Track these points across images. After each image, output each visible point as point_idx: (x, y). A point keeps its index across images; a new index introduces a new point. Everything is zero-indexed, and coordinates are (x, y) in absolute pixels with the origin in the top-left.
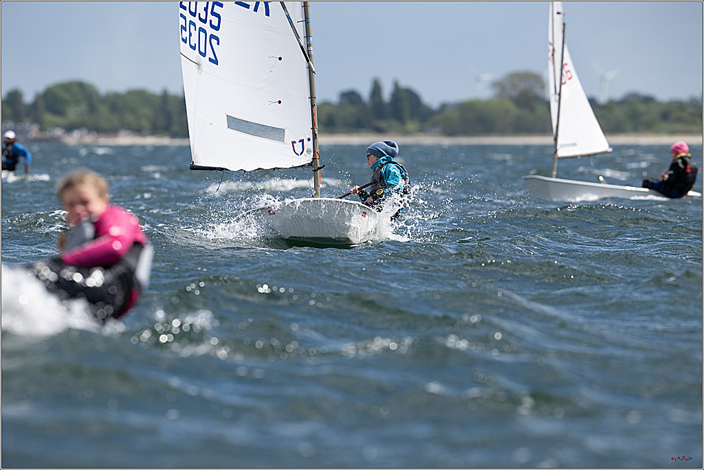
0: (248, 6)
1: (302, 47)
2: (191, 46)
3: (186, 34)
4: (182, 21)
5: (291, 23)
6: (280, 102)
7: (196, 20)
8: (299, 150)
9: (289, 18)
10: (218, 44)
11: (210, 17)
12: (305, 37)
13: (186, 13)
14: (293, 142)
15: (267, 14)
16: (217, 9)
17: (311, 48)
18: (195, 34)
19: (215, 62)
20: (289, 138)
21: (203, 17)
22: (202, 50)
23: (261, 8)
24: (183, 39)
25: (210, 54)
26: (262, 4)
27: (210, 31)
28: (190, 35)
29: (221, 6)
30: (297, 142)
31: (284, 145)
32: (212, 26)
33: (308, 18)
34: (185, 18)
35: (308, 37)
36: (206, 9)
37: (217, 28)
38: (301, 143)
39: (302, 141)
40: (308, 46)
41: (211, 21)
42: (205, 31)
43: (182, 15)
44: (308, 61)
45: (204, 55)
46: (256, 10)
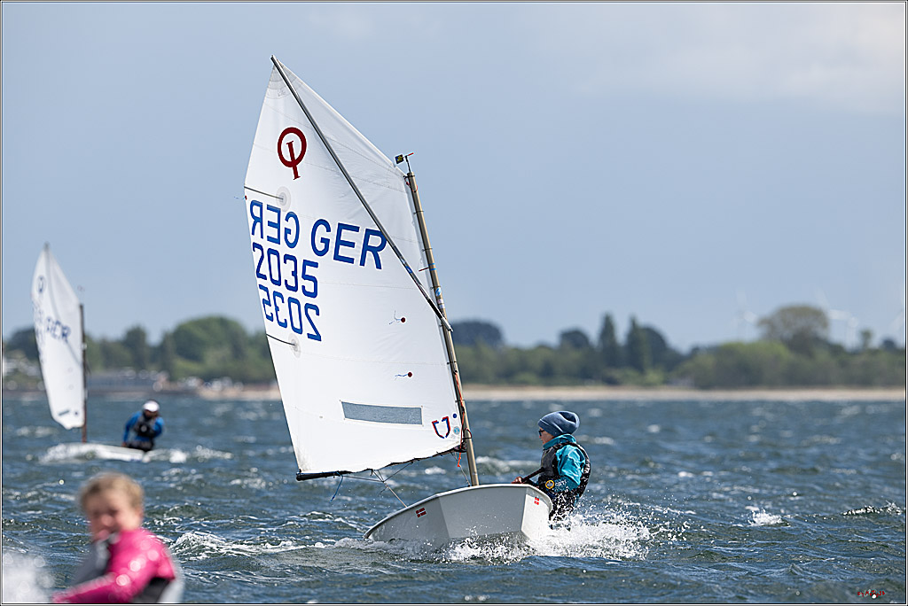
0: (351, 261)
1: (429, 301)
2: (280, 324)
3: (270, 310)
4: (263, 295)
5: (411, 273)
6: (410, 375)
7: (282, 289)
8: (443, 431)
9: (407, 267)
10: (318, 314)
11: (301, 282)
12: (431, 288)
13: (267, 283)
14: (434, 423)
15: (379, 266)
16: (310, 271)
17: (442, 301)
18: (284, 307)
19: (317, 337)
20: (427, 419)
21: (292, 283)
22: (297, 326)
23: (370, 260)
24: (267, 317)
25: (308, 329)
26: (369, 255)
27: (304, 300)
28: (277, 309)
29: (316, 265)
30: (440, 422)
31: (423, 429)
32: (306, 293)
33: (432, 264)
34: (266, 289)
35: (435, 287)
36: (294, 274)
37: (314, 295)
38: (445, 422)
39: (446, 419)
40: (438, 298)
41: (303, 287)
42: (297, 302)
43: (261, 287)
44: (440, 317)
45: (300, 331)
46: (362, 263)
